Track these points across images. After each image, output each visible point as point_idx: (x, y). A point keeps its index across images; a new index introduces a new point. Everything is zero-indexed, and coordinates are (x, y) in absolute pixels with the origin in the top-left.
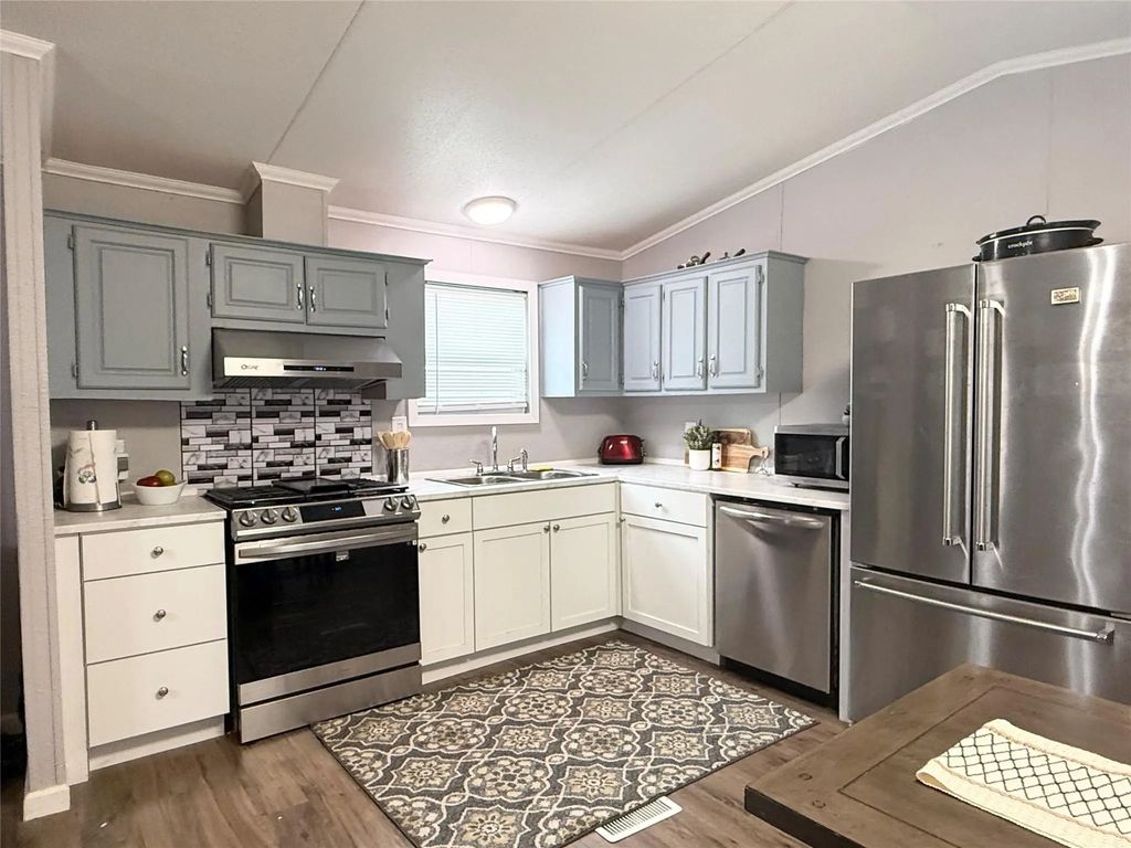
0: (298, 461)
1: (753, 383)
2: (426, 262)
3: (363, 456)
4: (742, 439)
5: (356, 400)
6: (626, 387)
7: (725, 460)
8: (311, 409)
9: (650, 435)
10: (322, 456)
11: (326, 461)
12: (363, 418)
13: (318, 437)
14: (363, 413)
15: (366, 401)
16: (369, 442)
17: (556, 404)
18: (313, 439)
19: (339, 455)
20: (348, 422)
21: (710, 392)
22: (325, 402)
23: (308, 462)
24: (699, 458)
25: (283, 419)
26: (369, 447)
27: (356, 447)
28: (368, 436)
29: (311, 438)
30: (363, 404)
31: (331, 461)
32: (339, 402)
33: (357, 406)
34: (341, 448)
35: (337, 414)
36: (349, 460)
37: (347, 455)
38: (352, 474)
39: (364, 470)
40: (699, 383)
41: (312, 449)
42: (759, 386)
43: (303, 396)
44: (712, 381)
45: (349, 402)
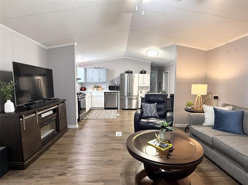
1: (105, 81)
6: (87, 81)
7: (98, 89)
40: (99, 81)
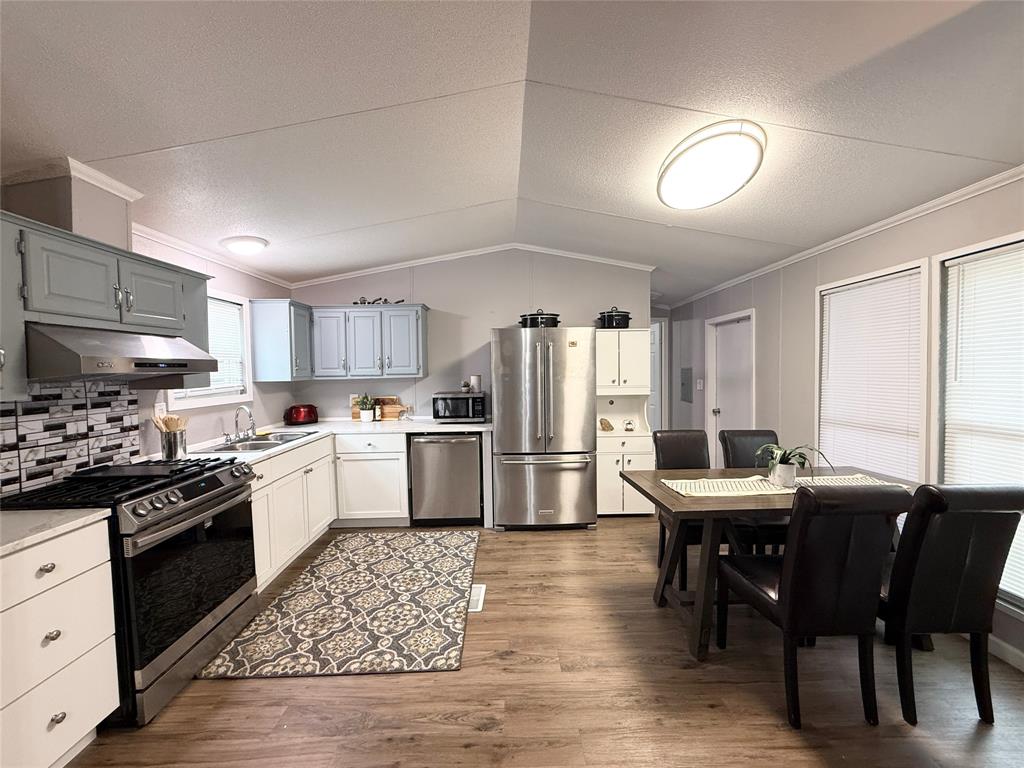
0: (72, 454)
1: (416, 372)
2: (209, 278)
3: (132, 440)
4: (393, 402)
5: (125, 391)
6: (316, 374)
7: (383, 415)
8: (83, 402)
9: (320, 404)
10: (96, 446)
11: (99, 450)
12: (131, 407)
13: (91, 428)
14: (132, 402)
15: (132, 391)
16: (136, 428)
17: (264, 387)
18: (85, 430)
19: (111, 443)
20: (118, 411)
21: (385, 376)
22: (96, 395)
23: (81, 453)
24: (367, 415)
25: (54, 414)
26: (136, 432)
27: (126, 433)
28: (135, 423)
29: (83, 429)
30: (131, 394)
31: (103, 449)
32: (109, 394)
33: (126, 396)
34: (112, 437)
35: (108, 405)
36: (120, 446)
37: (118, 442)
38: (123, 458)
39: (133, 454)
41: (85, 441)
42: (418, 374)
43: (74, 390)
44: (387, 370)
45: (118, 393)
